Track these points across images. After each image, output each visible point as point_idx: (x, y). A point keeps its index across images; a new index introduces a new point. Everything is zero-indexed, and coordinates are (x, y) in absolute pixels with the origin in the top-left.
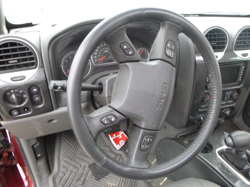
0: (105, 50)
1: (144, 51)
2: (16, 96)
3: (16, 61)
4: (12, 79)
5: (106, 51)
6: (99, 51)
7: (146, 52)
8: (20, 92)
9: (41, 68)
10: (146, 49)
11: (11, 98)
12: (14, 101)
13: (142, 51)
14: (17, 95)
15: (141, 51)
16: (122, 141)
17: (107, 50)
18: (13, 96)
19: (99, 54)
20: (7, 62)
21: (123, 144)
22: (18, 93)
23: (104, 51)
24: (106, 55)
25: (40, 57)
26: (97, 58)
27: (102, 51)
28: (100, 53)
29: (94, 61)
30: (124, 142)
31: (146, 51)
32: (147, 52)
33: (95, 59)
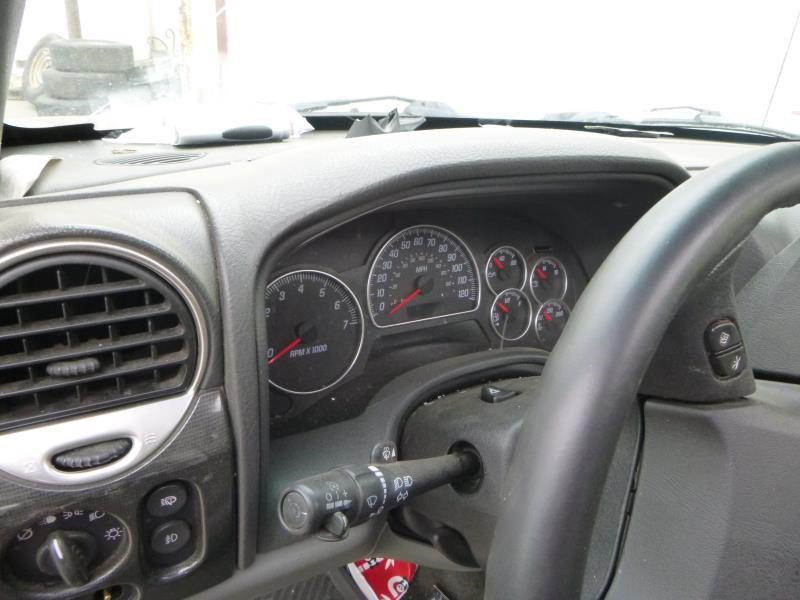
0: (419, 263)
1: (550, 268)
2: (68, 544)
3: (92, 364)
4: (56, 460)
5: (420, 269)
6: (394, 268)
7: (556, 272)
8: (93, 517)
9: (208, 388)
10: (558, 262)
11: (41, 552)
12: (54, 568)
13: (544, 268)
14: (72, 535)
15: (540, 267)
16: (399, 579)
17: (424, 263)
18: (56, 546)
19: (397, 281)
20: (40, 370)
21: (404, 592)
22: (79, 524)
23: (413, 267)
24: (420, 284)
25: (213, 335)
26: (386, 299)
27: (405, 266)
28: (398, 275)
29: (376, 309)
30: (405, 583)
31: (558, 268)
32: (561, 272)
33: (381, 300)
